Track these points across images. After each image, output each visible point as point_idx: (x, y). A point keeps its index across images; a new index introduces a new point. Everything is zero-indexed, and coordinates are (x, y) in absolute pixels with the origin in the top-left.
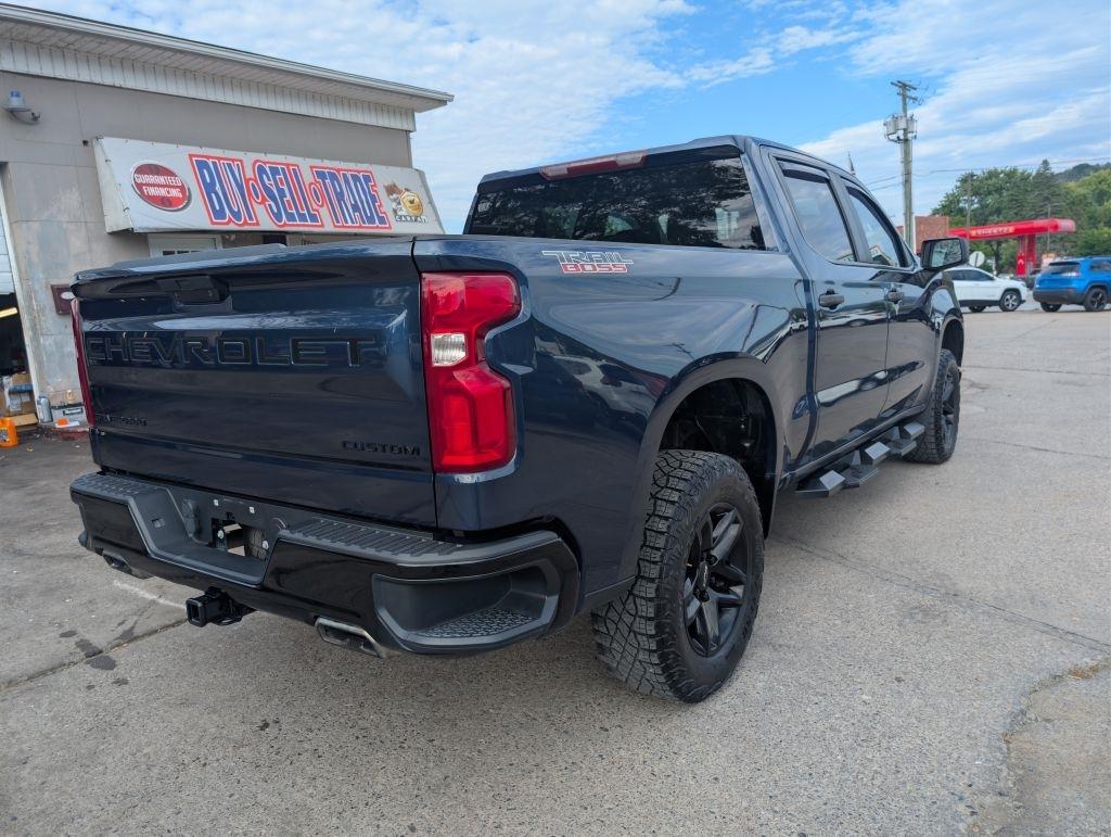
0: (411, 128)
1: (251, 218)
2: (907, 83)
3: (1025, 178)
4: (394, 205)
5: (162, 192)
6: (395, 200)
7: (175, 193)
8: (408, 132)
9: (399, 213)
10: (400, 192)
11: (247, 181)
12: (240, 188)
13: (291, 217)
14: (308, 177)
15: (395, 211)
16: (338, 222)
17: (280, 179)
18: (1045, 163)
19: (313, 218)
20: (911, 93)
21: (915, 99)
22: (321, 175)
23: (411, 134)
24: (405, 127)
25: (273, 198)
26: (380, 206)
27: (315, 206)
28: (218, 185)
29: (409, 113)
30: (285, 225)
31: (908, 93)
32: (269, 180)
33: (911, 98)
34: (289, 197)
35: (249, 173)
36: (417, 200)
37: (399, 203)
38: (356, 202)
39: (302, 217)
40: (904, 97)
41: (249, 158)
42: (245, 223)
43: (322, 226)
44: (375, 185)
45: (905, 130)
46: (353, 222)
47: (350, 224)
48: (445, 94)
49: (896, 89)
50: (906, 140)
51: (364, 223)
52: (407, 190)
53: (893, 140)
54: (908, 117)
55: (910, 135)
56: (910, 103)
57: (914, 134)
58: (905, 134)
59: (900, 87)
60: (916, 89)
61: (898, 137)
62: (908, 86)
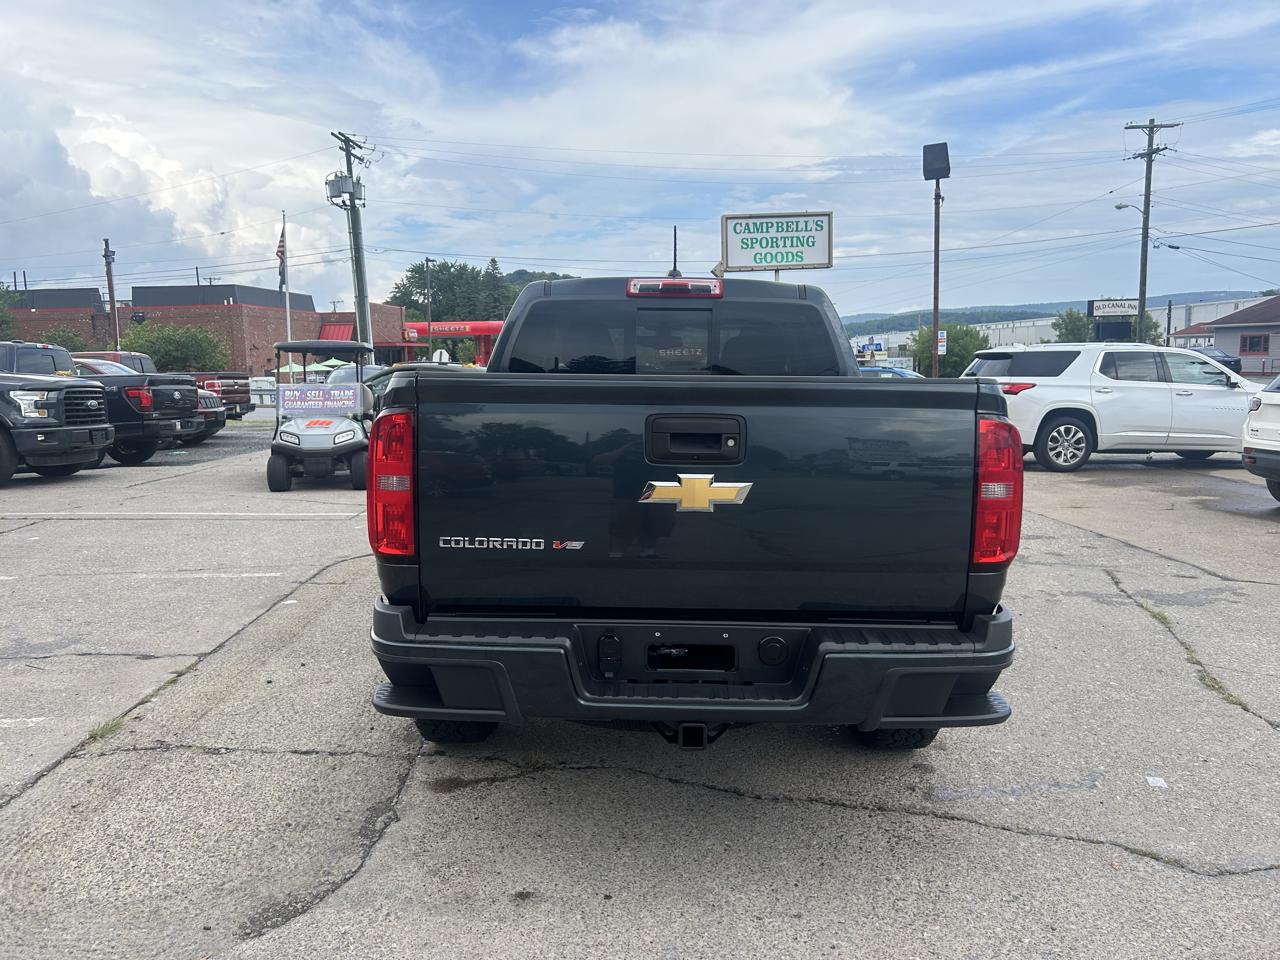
2: (351, 138)
3: (475, 274)
18: (494, 261)
20: (356, 151)
21: (361, 160)
31: (353, 151)
33: (355, 157)
40: (349, 155)
45: (351, 194)
49: (340, 144)
50: (354, 208)
53: (337, 205)
54: (355, 179)
55: (357, 202)
56: (355, 162)
57: (363, 201)
58: (352, 200)
59: (342, 141)
60: (361, 148)
61: (344, 202)
62: (352, 141)
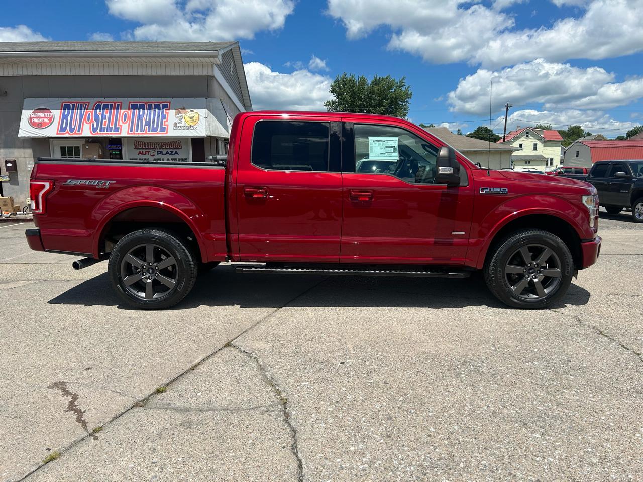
1: (79, 131)
4: (177, 120)
5: (41, 120)
7: (46, 120)
9: (178, 125)
10: (186, 112)
11: (87, 113)
12: (81, 116)
13: (102, 129)
15: (176, 124)
16: (131, 131)
17: (107, 110)
19: (116, 129)
22: (134, 106)
25: (97, 120)
26: (167, 121)
28: (70, 116)
30: (97, 133)
32: (100, 111)
34: (107, 119)
35: (90, 109)
36: (197, 116)
37: (182, 119)
38: (150, 119)
39: (110, 129)
42: (75, 133)
43: (120, 133)
46: (141, 131)
51: (149, 131)
52: (191, 111)
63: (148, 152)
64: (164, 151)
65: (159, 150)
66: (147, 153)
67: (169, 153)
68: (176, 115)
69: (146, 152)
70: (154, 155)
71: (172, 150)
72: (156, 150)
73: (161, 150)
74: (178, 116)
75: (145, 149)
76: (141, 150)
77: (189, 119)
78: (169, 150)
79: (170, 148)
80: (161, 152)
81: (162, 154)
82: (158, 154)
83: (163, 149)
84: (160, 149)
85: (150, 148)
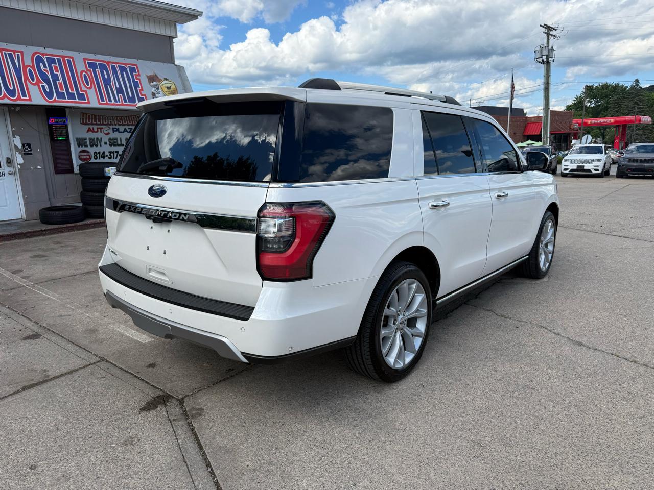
0: (173, 35)
1: (24, 95)
2: (551, 26)
3: (623, 89)
4: (153, 90)
6: (154, 86)
8: (171, 38)
9: (157, 95)
10: (160, 81)
11: (25, 68)
12: (18, 72)
13: (60, 95)
14: (80, 67)
15: (154, 94)
16: (103, 100)
17: (56, 67)
18: (637, 81)
19: (81, 97)
20: (553, 32)
21: (555, 36)
22: (93, 66)
23: (174, 40)
24: (168, 34)
25: (47, 80)
26: (142, 90)
27: (84, 88)
29: (173, 24)
30: (55, 101)
31: (551, 33)
32: (45, 67)
33: (552, 35)
34: (61, 81)
35: (28, 62)
36: (173, 87)
37: (158, 89)
38: (120, 86)
39: (71, 96)
40: (548, 35)
41: (29, 52)
42: (19, 98)
43: (89, 103)
44: (139, 75)
45: (547, 56)
46: (115, 101)
47: (113, 102)
48: (197, 10)
49: (544, 30)
50: (548, 63)
51: (126, 102)
52: (166, 79)
53: (539, 62)
54: (550, 47)
55: (550, 59)
56: (551, 38)
57: (553, 58)
58: (547, 58)
59: (546, 28)
60: (556, 30)
61: (542, 60)
62: (551, 27)
63: (101, 128)
64: (122, 128)
65: (114, 127)
66: (99, 130)
67: (127, 131)
68: (149, 82)
69: (97, 128)
70: (108, 134)
71: (130, 127)
72: (111, 127)
73: (117, 127)
74: (152, 84)
75: (96, 124)
76: (91, 127)
77: (167, 90)
78: (127, 127)
79: (128, 125)
80: (118, 130)
81: (119, 132)
82: (114, 131)
83: (119, 125)
84: (116, 125)
85: (103, 124)
